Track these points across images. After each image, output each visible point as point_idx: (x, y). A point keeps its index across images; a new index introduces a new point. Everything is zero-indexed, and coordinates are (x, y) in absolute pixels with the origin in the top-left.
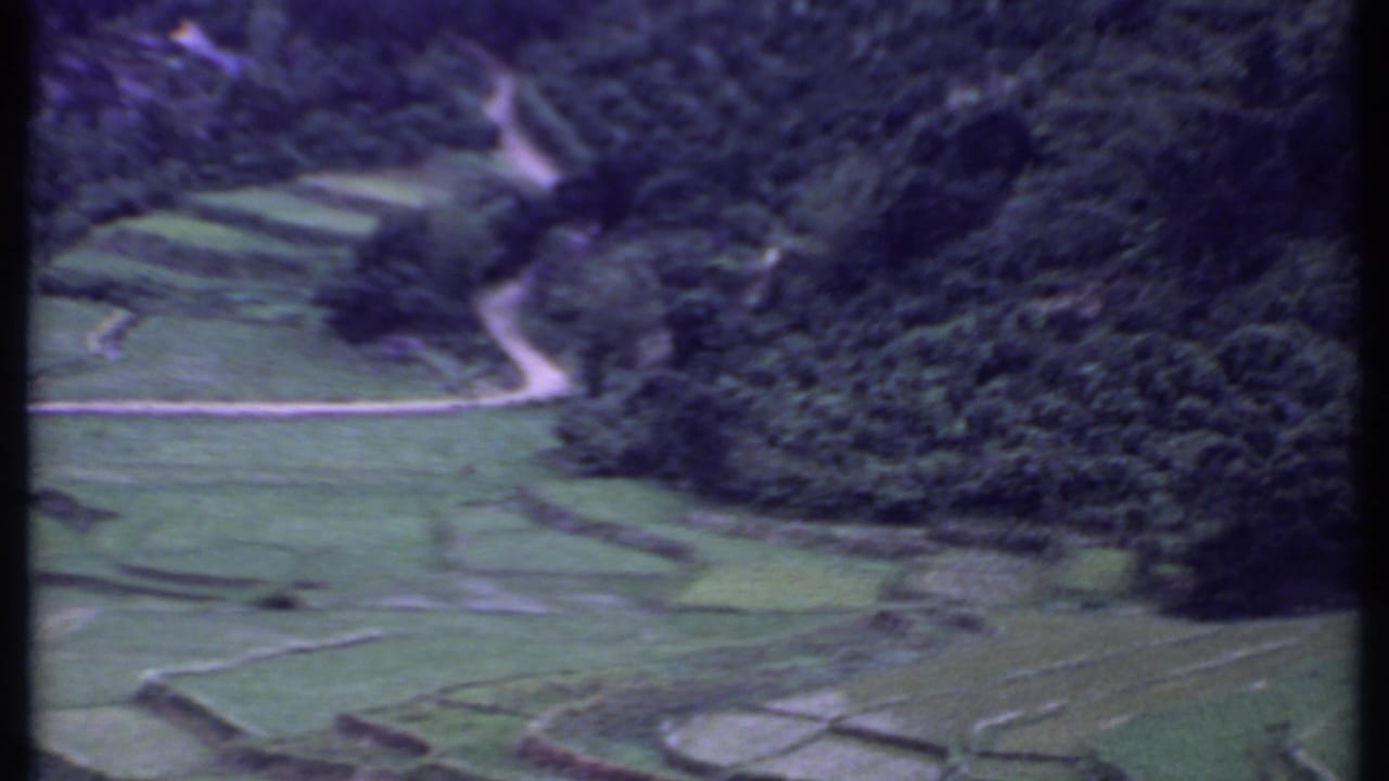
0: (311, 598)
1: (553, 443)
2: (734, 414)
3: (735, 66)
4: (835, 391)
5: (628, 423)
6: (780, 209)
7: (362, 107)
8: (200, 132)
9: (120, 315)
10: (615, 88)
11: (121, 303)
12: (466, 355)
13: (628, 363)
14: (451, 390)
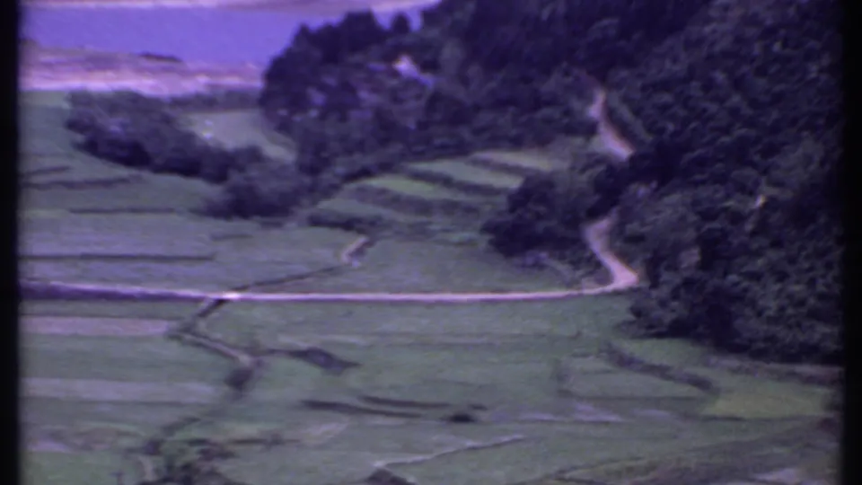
0: (482, 415)
1: (631, 317)
2: (739, 298)
3: (738, 84)
4: (798, 282)
5: (675, 304)
6: (765, 172)
7: (511, 109)
8: (411, 123)
9: (361, 240)
10: (666, 98)
11: (361, 232)
12: (576, 264)
13: (674, 267)
14: (569, 285)
